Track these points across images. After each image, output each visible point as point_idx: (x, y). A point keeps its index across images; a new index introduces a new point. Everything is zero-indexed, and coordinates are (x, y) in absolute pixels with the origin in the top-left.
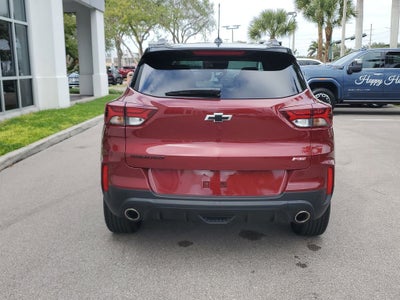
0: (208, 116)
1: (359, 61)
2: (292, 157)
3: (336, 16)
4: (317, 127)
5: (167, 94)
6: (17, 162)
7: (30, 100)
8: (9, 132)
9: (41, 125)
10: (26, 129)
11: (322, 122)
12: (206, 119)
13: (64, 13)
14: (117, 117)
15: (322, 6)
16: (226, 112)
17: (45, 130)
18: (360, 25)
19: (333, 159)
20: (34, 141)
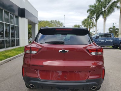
0: (60, 51)
1: (98, 36)
2: (90, 66)
3: (91, 26)
4: (98, 55)
5: (46, 43)
6: (9, 61)
7: (18, 44)
8: (10, 53)
9: (19, 51)
10: (15, 52)
11: (100, 53)
12: (59, 52)
13: (28, 24)
14: (29, 51)
15: (88, 24)
16: (66, 49)
17: (20, 52)
18: (96, 28)
19: (104, 67)
20: (15, 55)
